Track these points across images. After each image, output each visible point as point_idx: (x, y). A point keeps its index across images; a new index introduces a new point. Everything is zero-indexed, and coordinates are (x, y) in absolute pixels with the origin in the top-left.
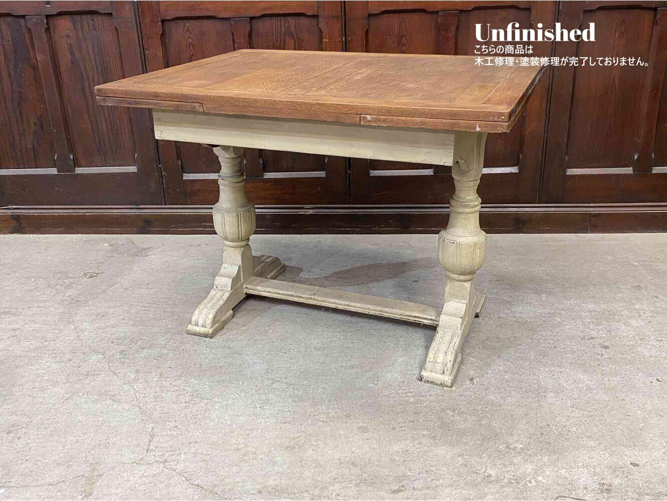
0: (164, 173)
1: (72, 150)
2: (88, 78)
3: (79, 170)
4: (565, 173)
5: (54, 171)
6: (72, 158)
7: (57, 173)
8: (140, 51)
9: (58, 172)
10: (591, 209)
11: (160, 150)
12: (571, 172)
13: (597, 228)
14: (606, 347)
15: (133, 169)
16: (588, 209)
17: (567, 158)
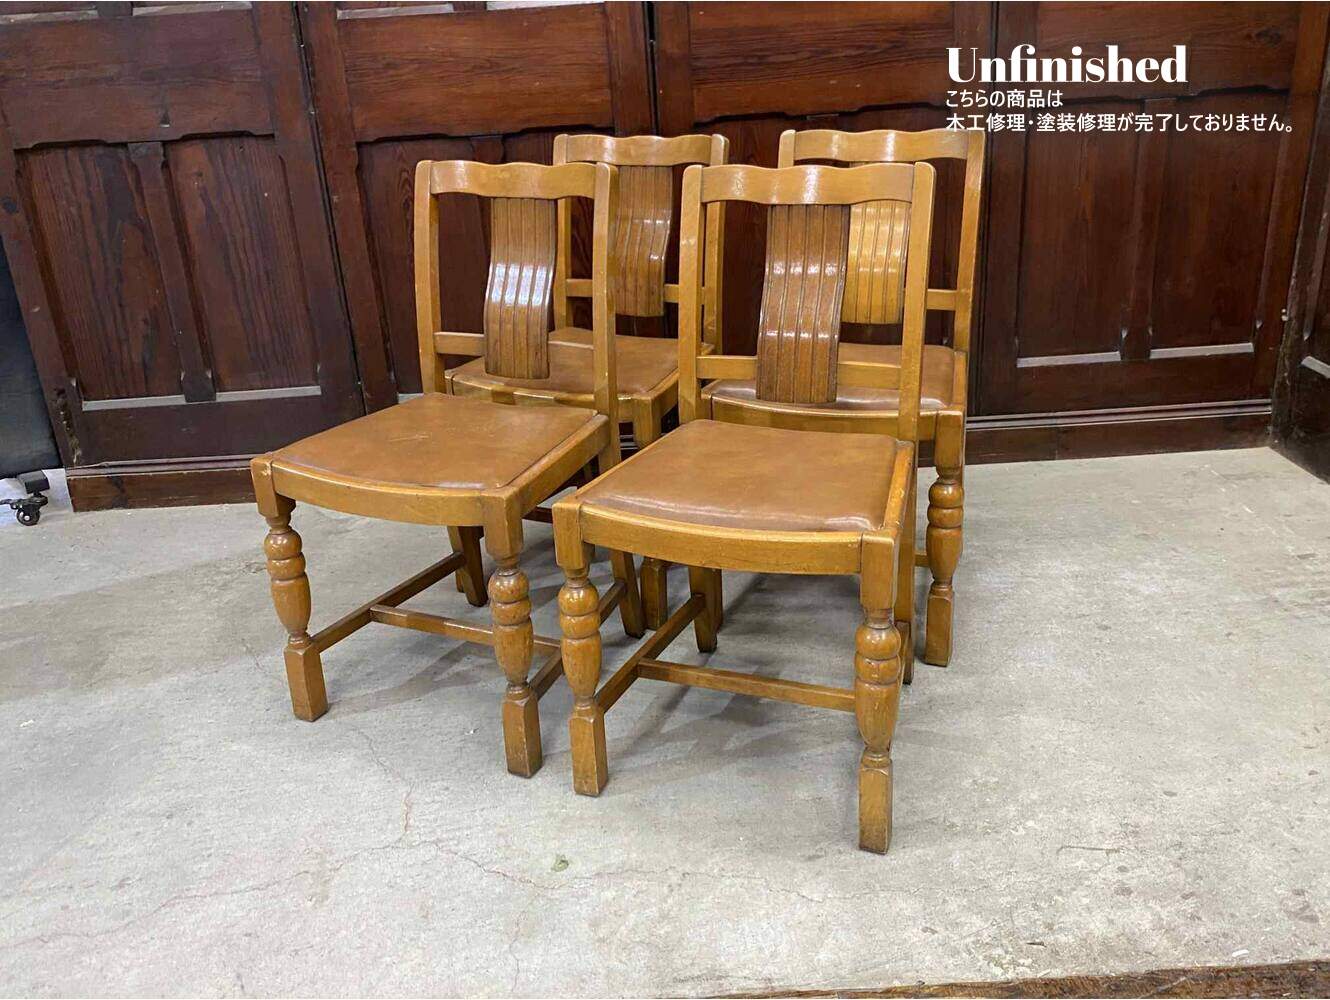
0: (366, 395)
1: (209, 362)
2: (235, 243)
3: (223, 397)
4: (1016, 365)
5: (179, 400)
6: (210, 376)
7: (184, 402)
8: (323, 195)
9: (187, 401)
10: (1059, 421)
11: (359, 358)
12: (1025, 363)
13: (1071, 451)
14: (1106, 628)
15: (314, 390)
16: (1054, 421)
17: (1017, 341)
